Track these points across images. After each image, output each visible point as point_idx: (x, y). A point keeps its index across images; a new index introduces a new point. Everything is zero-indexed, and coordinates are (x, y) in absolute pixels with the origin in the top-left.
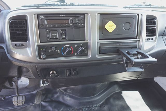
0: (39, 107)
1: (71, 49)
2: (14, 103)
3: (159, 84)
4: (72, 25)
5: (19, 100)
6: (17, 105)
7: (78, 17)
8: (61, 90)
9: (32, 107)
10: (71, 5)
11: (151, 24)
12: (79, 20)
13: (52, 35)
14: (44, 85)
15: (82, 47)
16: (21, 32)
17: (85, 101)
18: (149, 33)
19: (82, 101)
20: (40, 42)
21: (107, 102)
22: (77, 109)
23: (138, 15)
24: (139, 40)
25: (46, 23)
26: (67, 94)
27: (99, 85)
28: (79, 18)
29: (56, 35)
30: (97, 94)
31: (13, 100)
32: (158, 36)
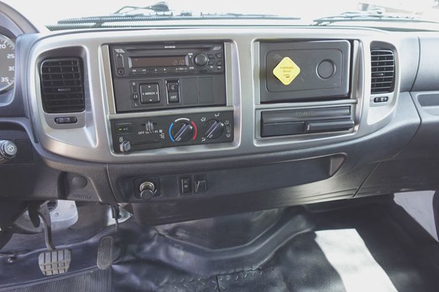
0: (108, 276)
1: (191, 128)
2: (42, 268)
3: (406, 210)
4: (193, 68)
5: (54, 260)
6: (51, 274)
7: (208, 49)
8: (161, 233)
9: (89, 278)
10: (184, 17)
11: (383, 64)
12: (211, 57)
13: (146, 94)
14: (117, 221)
15: (218, 122)
16: (69, 89)
17: (223, 258)
18: (378, 85)
19: (215, 258)
20: (117, 112)
21: (278, 259)
22: (204, 278)
23: (352, 41)
24: (354, 101)
25: (130, 66)
26: (177, 243)
27: (257, 217)
28: (210, 52)
29: (154, 93)
30: (254, 240)
31: (41, 262)
32: (401, 92)
